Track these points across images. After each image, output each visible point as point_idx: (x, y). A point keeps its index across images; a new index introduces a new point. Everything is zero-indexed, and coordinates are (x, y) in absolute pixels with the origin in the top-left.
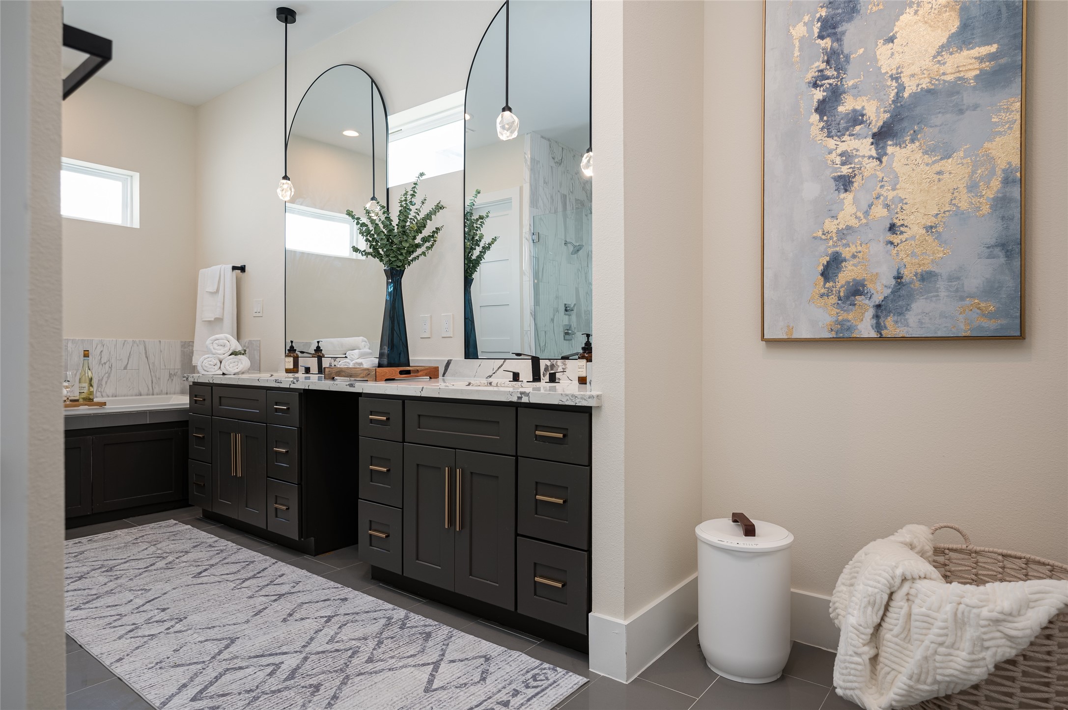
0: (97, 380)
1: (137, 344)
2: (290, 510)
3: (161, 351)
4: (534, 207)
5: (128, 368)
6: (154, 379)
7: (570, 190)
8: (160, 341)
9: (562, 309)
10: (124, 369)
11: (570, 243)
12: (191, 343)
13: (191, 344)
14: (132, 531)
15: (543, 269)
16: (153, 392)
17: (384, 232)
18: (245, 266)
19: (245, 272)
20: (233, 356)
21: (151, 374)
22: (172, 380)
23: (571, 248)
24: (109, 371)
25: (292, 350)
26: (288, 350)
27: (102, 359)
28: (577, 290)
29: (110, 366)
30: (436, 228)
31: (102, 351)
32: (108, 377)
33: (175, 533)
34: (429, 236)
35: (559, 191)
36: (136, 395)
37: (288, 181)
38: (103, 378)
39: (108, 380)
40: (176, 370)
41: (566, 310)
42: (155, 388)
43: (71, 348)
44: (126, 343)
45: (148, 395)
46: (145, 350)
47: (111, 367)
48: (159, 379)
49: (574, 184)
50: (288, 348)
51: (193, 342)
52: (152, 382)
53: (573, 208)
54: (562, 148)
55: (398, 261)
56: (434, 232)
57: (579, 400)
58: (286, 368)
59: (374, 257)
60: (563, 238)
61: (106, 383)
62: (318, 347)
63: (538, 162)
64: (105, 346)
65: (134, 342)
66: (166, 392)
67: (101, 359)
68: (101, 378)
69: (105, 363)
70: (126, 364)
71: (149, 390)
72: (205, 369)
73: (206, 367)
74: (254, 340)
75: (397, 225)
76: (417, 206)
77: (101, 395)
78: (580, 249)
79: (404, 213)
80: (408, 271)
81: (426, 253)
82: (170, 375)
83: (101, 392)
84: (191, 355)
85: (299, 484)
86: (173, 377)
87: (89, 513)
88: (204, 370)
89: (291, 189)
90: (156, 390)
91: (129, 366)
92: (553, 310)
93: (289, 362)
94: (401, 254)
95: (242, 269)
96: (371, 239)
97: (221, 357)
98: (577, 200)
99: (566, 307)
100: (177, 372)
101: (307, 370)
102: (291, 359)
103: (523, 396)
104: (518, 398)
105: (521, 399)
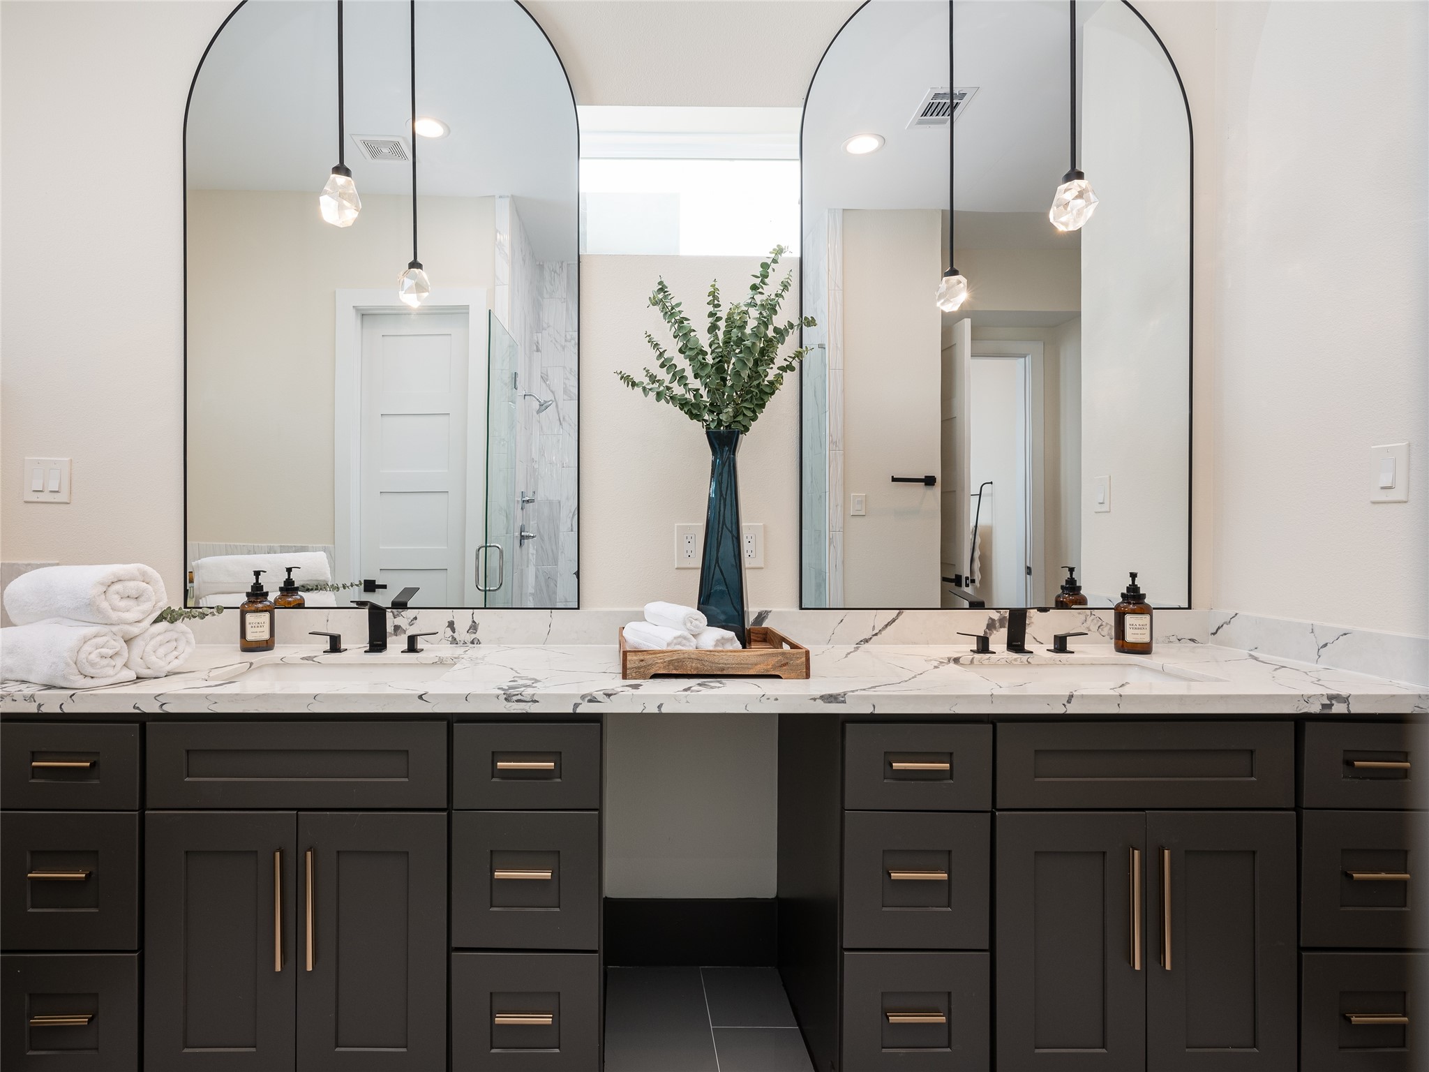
9: (519, 499)
11: (529, 394)
20: (164, 625)
23: (535, 404)
41: (523, 502)
93: (260, 625)
97: (131, 630)
99: (523, 497)
102: (266, 617)
103: (1334, 702)
104: (1324, 706)
105: (1331, 708)
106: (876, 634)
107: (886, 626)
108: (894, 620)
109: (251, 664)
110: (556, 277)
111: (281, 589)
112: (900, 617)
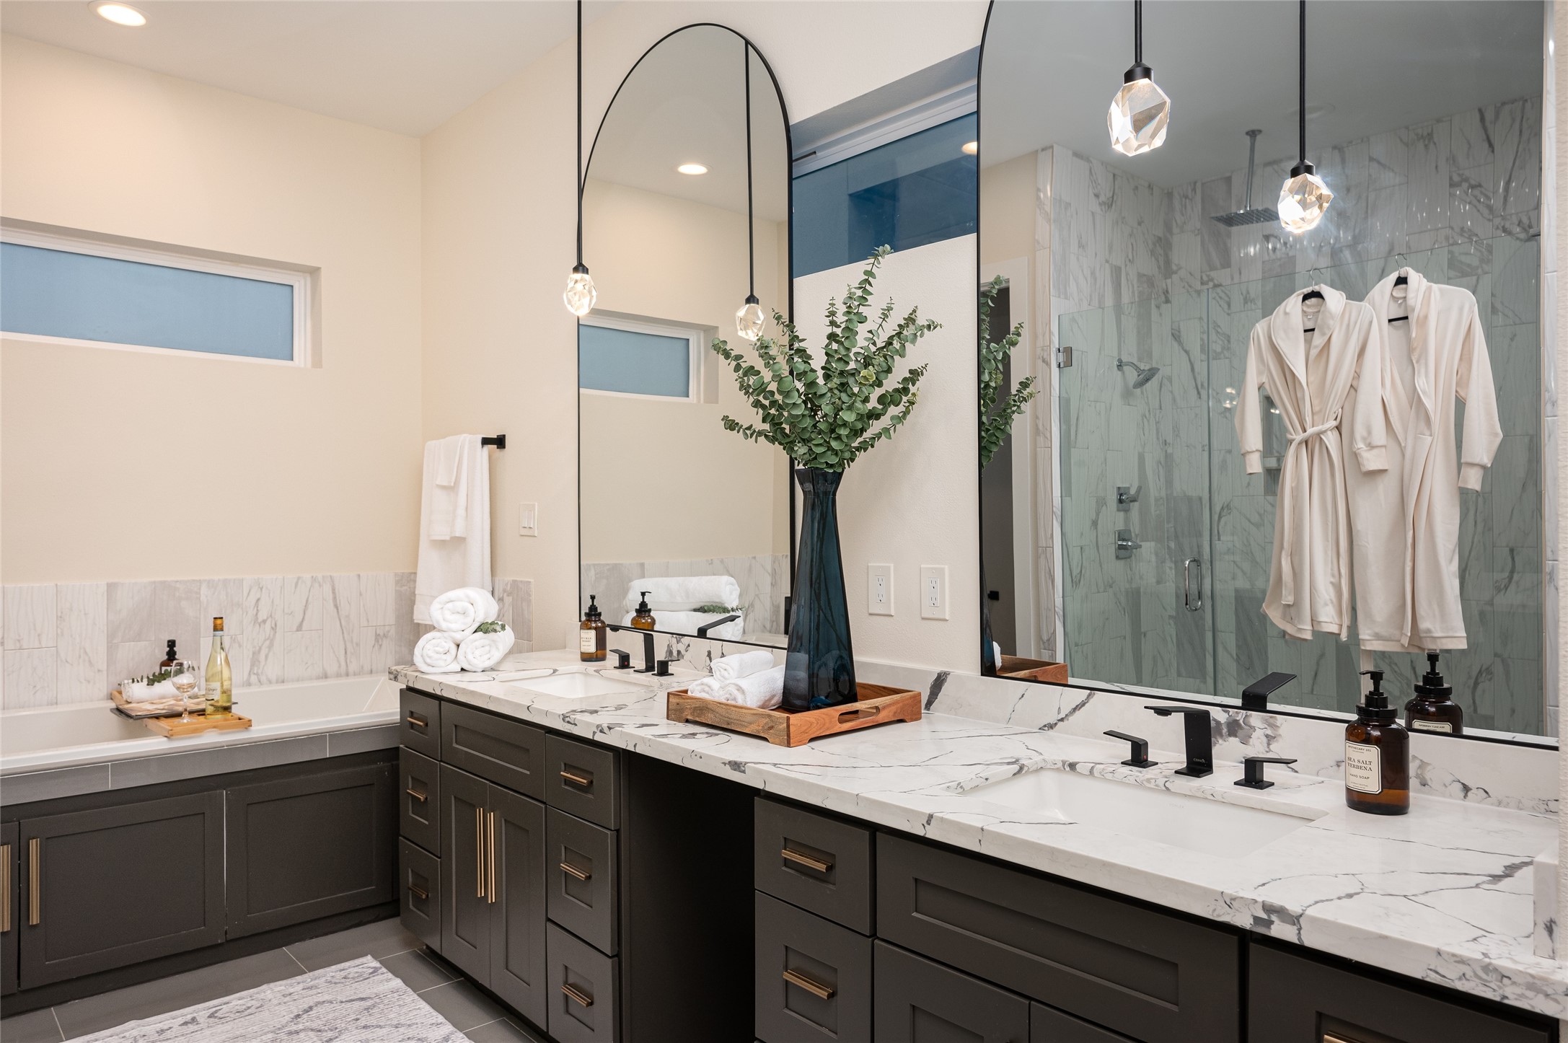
0: (251, 653)
1: (319, 583)
2: (594, 1006)
3: (361, 594)
4: (1059, 297)
5: (304, 628)
6: (349, 645)
7: (1127, 256)
8: (359, 576)
9: (1114, 497)
10: (297, 630)
11: (1128, 364)
12: (412, 576)
13: (411, 578)
14: (292, 990)
15: (1077, 419)
16: (347, 669)
17: (798, 390)
18: (504, 436)
19: (504, 447)
20: (480, 634)
21: (344, 637)
22: (381, 646)
23: (1132, 376)
24: (271, 636)
25: (593, 613)
26: (586, 614)
27: (260, 614)
28: (1141, 458)
29: (273, 626)
30: (911, 372)
31: (258, 600)
32: (271, 647)
33: (369, 1003)
34: (896, 390)
35: (1107, 261)
36: (318, 678)
37: (585, 276)
38: (260, 648)
39: (269, 651)
40: (387, 628)
41: (1121, 501)
42: (351, 662)
43: (207, 597)
44: (300, 581)
45: (338, 675)
46: (334, 592)
47: (274, 629)
48: (358, 645)
49: (1134, 244)
50: (585, 609)
51: (415, 573)
52: (346, 653)
53: (1133, 292)
54: (1114, 175)
55: (829, 453)
56: (905, 380)
57: (1518, 990)
58: (583, 650)
59: (772, 440)
60: (1115, 354)
61: (267, 657)
62: (643, 605)
63: (1068, 205)
64: (264, 590)
65: (314, 579)
66: (369, 669)
67: (257, 614)
68: (258, 648)
69: (264, 621)
70: (301, 620)
71: (340, 667)
72: (428, 661)
73: (430, 657)
74: (521, 581)
75: (823, 368)
76: (870, 325)
77: (257, 680)
78: (1153, 375)
79: (839, 339)
80: (851, 475)
81: (892, 432)
82: (377, 635)
83: (257, 674)
84: (413, 598)
85: (616, 956)
86: (382, 639)
87: (219, 941)
88: (426, 663)
89: (590, 292)
90: (353, 667)
91: (305, 624)
92: (1097, 502)
93: (588, 640)
94: (839, 438)
95: (500, 442)
96: (767, 403)
97: (458, 636)
98: (1140, 276)
99: (1121, 495)
100: (388, 632)
101: (624, 662)
102: (592, 634)
103: (1274, 918)
104: (1257, 920)
105: (1269, 927)
106: (1062, 720)
107: (1075, 710)
108: (1083, 704)
109: (555, 671)
110: (1187, 204)
111: (637, 610)
112: (1091, 701)
